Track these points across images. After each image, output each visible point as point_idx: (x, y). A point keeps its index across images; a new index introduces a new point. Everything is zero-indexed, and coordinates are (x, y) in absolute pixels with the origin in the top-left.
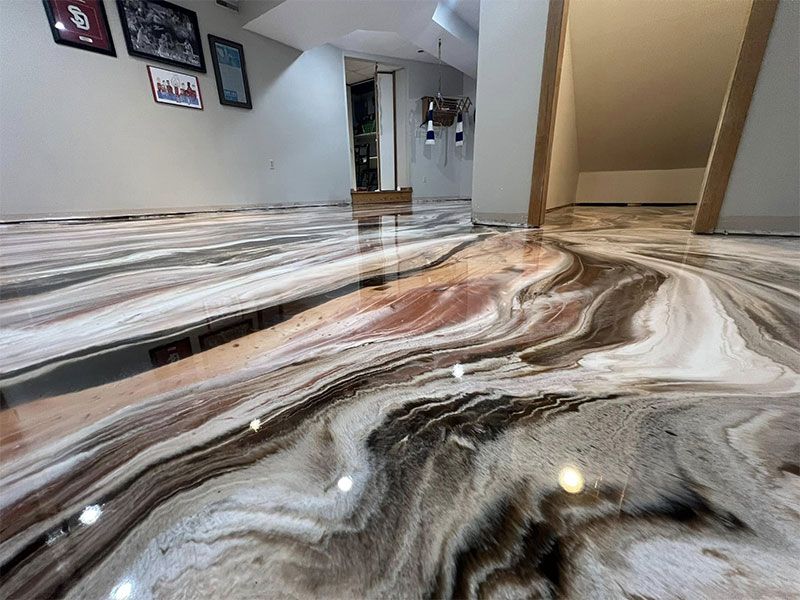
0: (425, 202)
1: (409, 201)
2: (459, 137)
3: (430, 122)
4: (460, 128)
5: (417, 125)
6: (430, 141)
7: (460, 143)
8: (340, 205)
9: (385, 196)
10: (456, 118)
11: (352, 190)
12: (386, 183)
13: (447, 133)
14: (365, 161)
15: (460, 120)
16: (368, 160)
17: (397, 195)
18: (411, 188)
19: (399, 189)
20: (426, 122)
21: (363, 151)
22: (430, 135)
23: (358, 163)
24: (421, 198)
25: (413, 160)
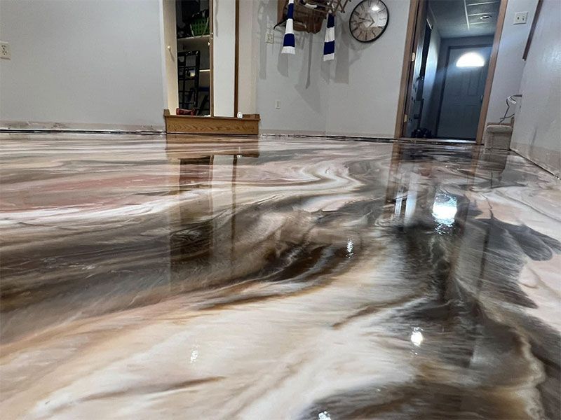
0: (278, 136)
1: (254, 134)
2: (329, 48)
3: (290, 22)
4: (330, 35)
5: (268, 26)
6: (289, 50)
7: (331, 56)
8: (144, 133)
9: (219, 124)
10: (325, 22)
11: (167, 111)
12: (222, 106)
13: (311, 41)
14: (193, 75)
15: (331, 24)
16: (197, 73)
17: (236, 124)
18: (257, 116)
19: (240, 116)
20: (282, 22)
21: (191, 62)
22: (289, 40)
23: (183, 78)
24: (271, 131)
25: (262, 75)
